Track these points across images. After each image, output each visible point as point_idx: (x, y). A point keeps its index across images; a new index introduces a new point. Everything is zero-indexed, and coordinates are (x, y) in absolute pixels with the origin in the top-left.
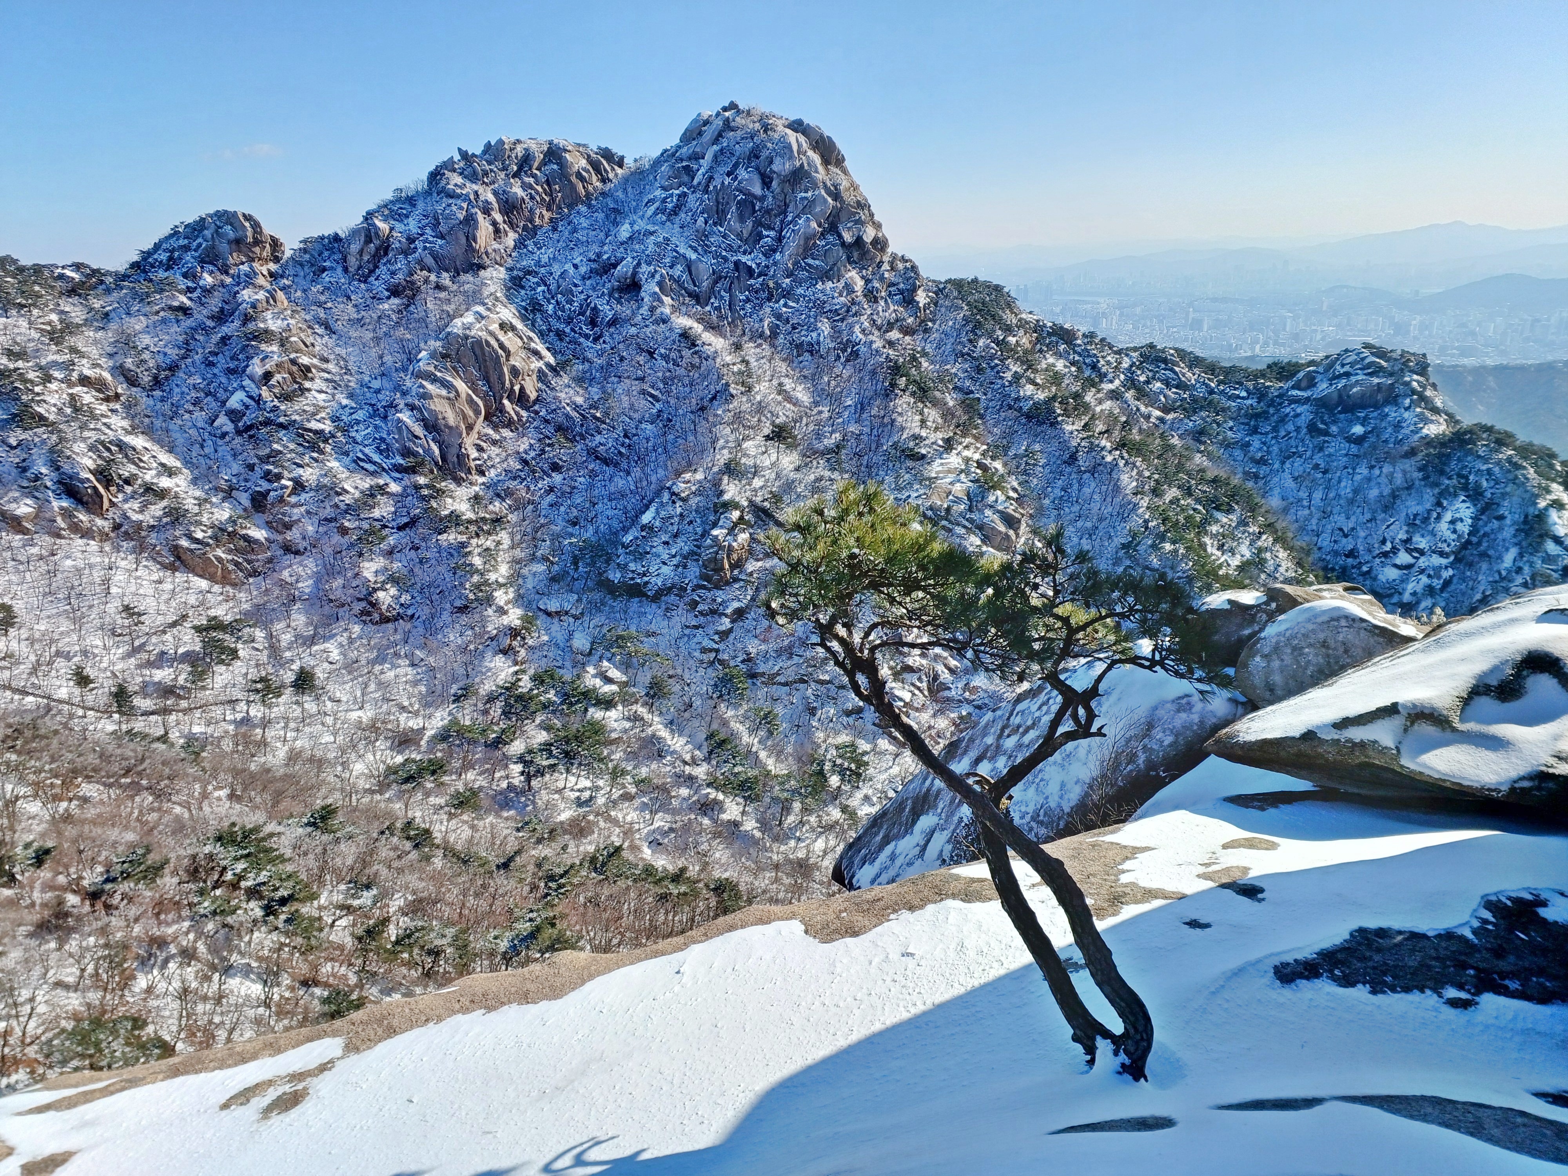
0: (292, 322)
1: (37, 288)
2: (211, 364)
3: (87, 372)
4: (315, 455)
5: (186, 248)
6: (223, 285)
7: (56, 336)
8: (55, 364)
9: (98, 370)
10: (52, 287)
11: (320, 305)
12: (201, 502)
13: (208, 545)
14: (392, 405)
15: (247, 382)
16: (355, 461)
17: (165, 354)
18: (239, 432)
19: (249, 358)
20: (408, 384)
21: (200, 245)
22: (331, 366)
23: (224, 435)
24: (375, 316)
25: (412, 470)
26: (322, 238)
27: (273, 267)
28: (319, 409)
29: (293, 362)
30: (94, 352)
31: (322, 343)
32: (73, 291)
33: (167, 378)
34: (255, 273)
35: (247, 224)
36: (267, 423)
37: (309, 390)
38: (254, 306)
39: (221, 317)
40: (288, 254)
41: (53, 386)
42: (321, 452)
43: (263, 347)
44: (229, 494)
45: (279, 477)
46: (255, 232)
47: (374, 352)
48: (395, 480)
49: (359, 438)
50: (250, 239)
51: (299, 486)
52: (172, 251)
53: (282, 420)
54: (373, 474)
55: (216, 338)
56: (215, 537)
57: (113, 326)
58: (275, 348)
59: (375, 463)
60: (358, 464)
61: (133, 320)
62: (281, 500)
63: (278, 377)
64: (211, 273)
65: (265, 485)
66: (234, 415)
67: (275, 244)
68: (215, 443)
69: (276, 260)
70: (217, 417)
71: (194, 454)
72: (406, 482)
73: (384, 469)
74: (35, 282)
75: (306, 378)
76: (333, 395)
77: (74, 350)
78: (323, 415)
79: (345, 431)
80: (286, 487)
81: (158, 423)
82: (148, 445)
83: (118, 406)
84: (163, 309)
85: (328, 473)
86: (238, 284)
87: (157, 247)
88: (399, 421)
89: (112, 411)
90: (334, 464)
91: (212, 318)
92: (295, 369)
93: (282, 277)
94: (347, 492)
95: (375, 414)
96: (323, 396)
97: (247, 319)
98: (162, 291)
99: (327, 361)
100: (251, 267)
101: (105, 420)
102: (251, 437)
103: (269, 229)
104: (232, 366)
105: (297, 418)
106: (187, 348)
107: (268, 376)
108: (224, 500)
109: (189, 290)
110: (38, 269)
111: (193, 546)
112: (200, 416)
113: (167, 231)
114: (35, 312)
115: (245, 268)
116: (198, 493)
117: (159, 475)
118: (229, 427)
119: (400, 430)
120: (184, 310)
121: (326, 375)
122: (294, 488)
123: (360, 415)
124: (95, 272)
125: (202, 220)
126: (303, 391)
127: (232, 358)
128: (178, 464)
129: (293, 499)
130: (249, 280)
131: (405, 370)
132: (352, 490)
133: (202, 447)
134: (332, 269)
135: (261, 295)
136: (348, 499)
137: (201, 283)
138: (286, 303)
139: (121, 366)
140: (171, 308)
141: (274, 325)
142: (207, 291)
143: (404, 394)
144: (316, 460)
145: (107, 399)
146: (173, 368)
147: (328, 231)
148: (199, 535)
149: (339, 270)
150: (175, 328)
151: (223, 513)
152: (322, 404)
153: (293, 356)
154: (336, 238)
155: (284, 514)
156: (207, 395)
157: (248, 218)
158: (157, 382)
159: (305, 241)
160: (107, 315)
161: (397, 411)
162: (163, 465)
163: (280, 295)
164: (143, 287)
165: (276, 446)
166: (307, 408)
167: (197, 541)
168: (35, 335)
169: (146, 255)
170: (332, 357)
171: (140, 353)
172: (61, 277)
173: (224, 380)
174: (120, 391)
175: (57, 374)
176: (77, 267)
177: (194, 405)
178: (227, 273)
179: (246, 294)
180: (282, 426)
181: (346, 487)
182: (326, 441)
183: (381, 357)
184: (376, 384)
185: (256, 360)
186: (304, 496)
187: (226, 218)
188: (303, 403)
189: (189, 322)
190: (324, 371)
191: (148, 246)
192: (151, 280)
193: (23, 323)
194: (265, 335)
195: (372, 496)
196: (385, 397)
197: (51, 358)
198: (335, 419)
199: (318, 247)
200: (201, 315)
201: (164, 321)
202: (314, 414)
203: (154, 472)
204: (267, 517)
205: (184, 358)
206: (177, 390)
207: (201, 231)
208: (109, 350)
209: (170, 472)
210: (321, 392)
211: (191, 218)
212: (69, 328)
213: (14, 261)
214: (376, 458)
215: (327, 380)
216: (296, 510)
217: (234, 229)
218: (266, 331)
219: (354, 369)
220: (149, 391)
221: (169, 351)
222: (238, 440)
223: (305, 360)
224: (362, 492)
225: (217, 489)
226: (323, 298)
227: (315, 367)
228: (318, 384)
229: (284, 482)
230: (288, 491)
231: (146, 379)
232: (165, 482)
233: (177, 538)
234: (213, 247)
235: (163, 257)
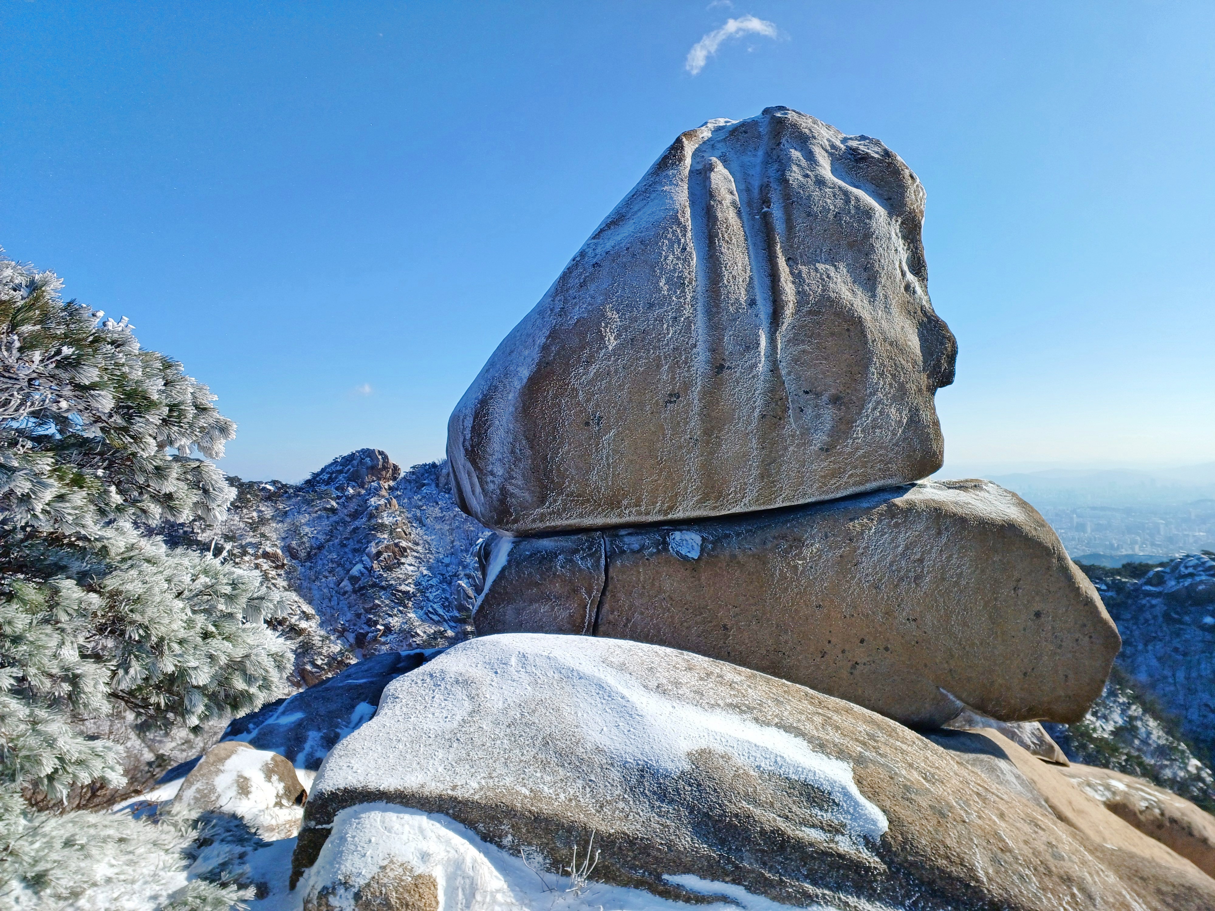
0: (399, 519)
1: (249, 496)
2: (345, 546)
3: (268, 550)
4: (401, 608)
5: (341, 472)
6: (359, 494)
7: (254, 526)
8: (250, 544)
9: (275, 549)
10: (257, 496)
11: (419, 507)
12: (324, 639)
13: (324, 669)
14: (456, 575)
15: (365, 558)
16: (426, 614)
17: (317, 538)
18: (355, 592)
19: (369, 542)
20: (468, 561)
21: (349, 469)
22: (419, 548)
23: (345, 593)
24: (452, 515)
25: (464, 621)
26: (425, 465)
27: (392, 483)
28: (408, 576)
29: (396, 545)
30: (274, 536)
31: (416, 533)
32: (270, 497)
33: (315, 554)
34: (381, 488)
35: (380, 457)
36: (374, 585)
37: (403, 564)
38: (377, 508)
39: (355, 515)
40: (402, 475)
41: (247, 558)
42: (405, 606)
43: (379, 535)
44: (341, 634)
45: (376, 623)
46: (384, 462)
47: (449, 538)
48: (451, 627)
49: (431, 598)
50: (380, 466)
51: (388, 629)
52: (332, 474)
53: (383, 583)
54: (437, 623)
55: (350, 529)
56: (329, 664)
57: (288, 520)
58: (386, 536)
59: (439, 615)
60: (428, 617)
61: (301, 517)
62: (375, 639)
63: (385, 555)
64: (353, 487)
65: (366, 628)
66: (354, 580)
67: (396, 469)
68: (338, 599)
69: (395, 479)
70: (342, 581)
71: (324, 605)
72: (459, 629)
73: (445, 620)
74: (249, 493)
75: (403, 556)
76: (418, 568)
77: (263, 535)
78: (410, 581)
79: (423, 592)
80: (380, 630)
81: (305, 584)
82: (297, 599)
83: (282, 572)
84: (320, 510)
85: (408, 621)
86: (369, 494)
87: (323, 470)
88: (459, 585)
89: (278, 575)
90: (412, 615)
91: (349, 516)
92: (397, 549)
93: (397, 490)
94: (418, 635)
95: (444, 580)
96: (412, 568)
97: (371, 516)
98: (321, 498)
99: (417, 544)
100: (379, 484)
101: (274, 581)
102: (362, 595)
103: (392, 460)
104: (357, 547)
105: (393, 582)
106: (331, 534)
107: (379, 554)
108: (338, 638)
109: (338, 498)
110: (251, 485)
111: (315, 670)
112: (332, 579)
113: (330, 460)
114: (245, 511)
115: (374, 484)
116: (323, 633)
117: (300, 619)
118: (349, 588)
119: (459, 592)
120: (333, 510)
121: (416, 554)
122: (385, 632)
123: (434, 582)
124: (284, 486)
125: (353, 454)
126: (400, 564)
127: (358, 542)
128: (313, 612)
129: (383, 639)
130: (376, 492)
131: (467, 551)
132: (422, 634)
133: (330, 601)
134: (428, 484)
135: (382, 502)
136: (418, 640)
137: (346, 493)
138: (397, 507)
139: (289, 546)
140: (325, 509)
141: (386, 519)
142: (349, 498)
143: (465, 567)
144: (401, 612)
145: (277, 567)
146: (320, 547)
147: (429, 461)
148: (319, 662)
149: (433, 485)
150: (326, 522)
151: (336, 648)
152: (410, 573)
153: (396, 541)
154: (434, 465)
155: (375, 650)
156: (338, 566)
157: (381, 453)
158: (309, 557)
159: (414, 467)
160: (286, 512)
161: (459, 579)
162: (304, 612)
163: (394, 501)
164: (311, 496)
165: (377, 601)
166: (400, 576)
167: (316, 666)
168: (242, 525)
169: (316, 476)
170: (421, 542)
171: (301, 538)
172: (264, 488)
173: (350, 556)
174: (285, 562)
175: (251, 551)
176: (274, 483)
177: (330, 572)
178: (363, 487)
179: (373, 501)
180: (383, 588)
181: (418, 631)
182: (409, 599)
183: (452, 542)
184: (447, 560)
185: (373, 544)
186: (390, 637)
187: (368, 453)
188: (399, 573)
189: (335, 518)
190: (414, 551)
191: (317, 470)
192: (316, 491)
193: (237, 518)
194: (382, 527)
195: (435, 639)
196: (452, 569)
197: (249, 540)
198: (417, 584)
199: (422, 471)
200: (343, 513)
201: (320, 517)
202: (404, 580)
203: (297, 617)
204: (363, 651)
205: (328, 541)
206: (320, 562)
207: (351, 461)
208: (283, 535)
209: (306, 617)
210: (411, 565)
211: (346, 453)
212: (262, 521)
213: (239, 480)
214: (441, 611)
215: (416, 557)
216: (383, 647)
217: (372, 460)
218: (382, 525)
219: (434, 550)
220: (302, 563)
221: (319, 537)
222: (353, 597)
223: (404, 544)
224: (428, 636)
225: (335, 630)
226: (420, 503)
227: (411, 549)
228: (410, 560)
229: (379, 627)
230: (380, 633)
231: (303, 554)
232: (303, 624)
233: (305, 664)
234: (357, 471)
235: (326, 477)
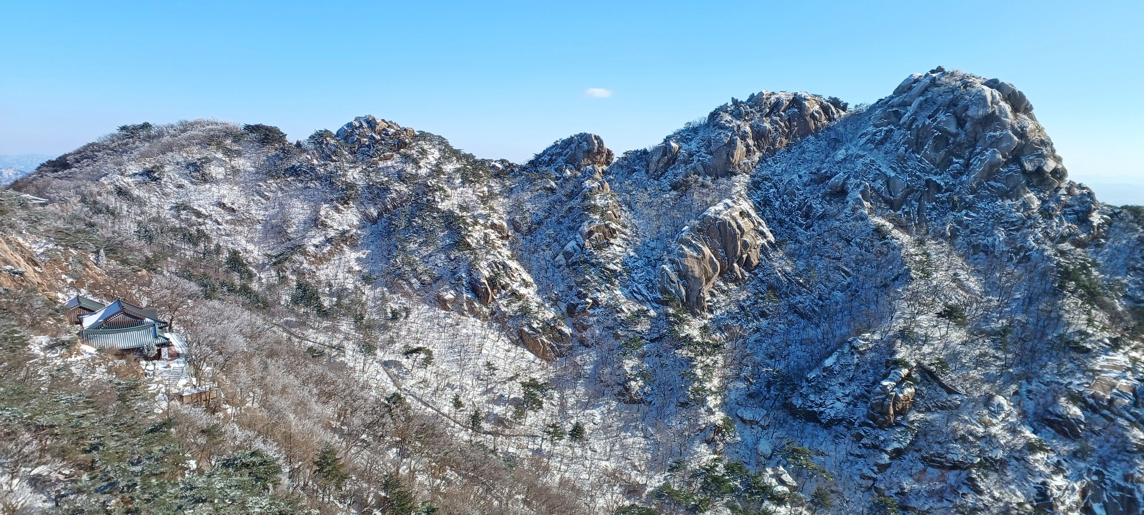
0: (610, 201)
1: (481, 172)
2: (561, 223)
3: (496, 221)
4: (608, 285)
5: (560, 154)
6: (575, 177)
7: (484, 200)
8: (481, 215)
9: (501, 221)
10: (488, 172)
11: (629, 192)
12: (540, 306)
13: (539, 332)
14: (660, 259)
15: (578, 236)
16: (631, 292)
17: (537, 215)
18: (568, 266)
19: (582, 221)
20: (673, 246)
21: (568, 152)
22: (627, 231)
23: (559, 266)
24: (660, 201)
25: (665, 303)
26: (637, 151)
27: (605, 167)
28: (616, 256)
29: (607, 226)
30: (501, 210)
31: (625, 216)
32: (498, 175)
33: (535, 229)
34: (595, 171)
35: (596, 142)
36: (585, 262)
37: (612, 244)
38: (590, 190)
39: (571, 196)
40: (615, 160)
41: (477, 228)
42: (612, 284)
43: (591, 215)
44: (555, 303)
45: (585, 296)
46: (599, 146)
47: (655, 225)
48: (654, 308)
49: (636, 278)
50: (596, 151)
51: (596, 303)
52: (552, 156)
53: (593, 261)
54: (641, 302)
55: (566, 208)
56: (542, 328)
57: (513, 196)
58: (598, 217)
59: (643, 295)
60: (632, 295)
61: (524, 194)
62: (584, 311)
63: (596, 234)
64: (570, 169)
65: (577, 300)
66: (568, 255)
67: (609, 154)
68: (554, 271)
69: (608, 163)
70: (558, 255)
71: (541, 276)
72: (661, 310)
73: (648, 300)
74: (480, 169)
75: (612, 237)
76: (626, 249)
77: (492, 208)
78: (618, 260)
79: (629, 272)
80: (588, 303)
81: (526, 255)
82: (518, 267)
83: (507, 243)
84: (541, 189)
85: (614, 297)
86: (584, 177)
87: (545, 152)
88: (663, 269)
89: (503, 245)
90: (618, 292)
91: (566, 196)
92: (607, 230)
93: (609, 174)
94: (623, 311)
95: (649, 263)
96: (620, 249)
97: (585, 198)
98: (543, 178)
99: (625, 227)
100: (593, 167)
101: (499, 250)
102: (574, 269)
103: (607, 145)
104: (571, 225)
105: (602, 261)
106: (549, 212)
107: (591, 233)
108: (552, 306)
109: (557, 178)
110: (483, 162)
111: (531, 332)
112: (548, 253)
113: (551, 143)
114: (477, 185)
115: (589, 168)
116: (539, 300)
117: (520, 285)
118: (563, 262)
119: (663, 275)
120: (552, 190)
121: (624, 236)
122: (593, 305)
123: (639, 263)
124: (511, 165)
125: (572, 138)
126: (609, 244)
127: (572, 221)
128: (532, 281)
129: (591, 312)
130: (590, 175)
131: (672, 237)
132: (626, 311)
133: (546, 272)
134: (639, 170)
135: (596, 184)
136: (622, 316)
137: (564, 175)
138: (609, 190)
139: (513, 219)
140: (545, 188)
141: (599, 202)
142: (567, 180)
143: (669, 253)
144: (608, 288)
145: (502, 238)
146: (540, 223)
147: (640, 148)
148: (535, 326)
149: (643, 172)
150: (545, 200)
151: (550, 315)
152: (618, 253)
153: (607, 222)
154: (645, 152)
155: (584, 320)
156: (555, 241)
157: (597, 138)
158: (530, 231)
159: (626, 153)
160: (512, 189)
161: (663, 264)
162: (524, 280)
163: (607, 185)
164: (533, 175)
165: (587, 276)
166: (609, 255)
167: (533, 329)
168: (475, 198)
169: (538, 157)
170: (629, 225)
171: (524, 213)
172: (494, 166)
173: (566, 233)
174: (510, 234)
175: (481, 221)
176: (502, 161)
177: (547, 246)
178: (579, 170)
179: (587, 183)
180: (593, 265)
181: (623, 308)
182: (616, 278)
183: (659, 228)
184: (652, 245)
185: (586, 223)
186: (598, 310)
187: (585, 138)
188: (608, 252)
189: (553, 197)
190: (623, 233)
191: (540, 151)
192: (538, 172)
193: (470, 191)
194: (594, 209)
195: (638, 316)
196: (657, 253)
197: (480, 211)
198: (624, 264)
199: (633, 157)
200: (561, 193)
201: (540, 195)
202: (613, 259)
203: (518, 284)
204: (574, 320)
205: (547, 218)
206: (539, 236)
207: (569, 145)
208: (508, 209)
209: (526, 285)
210: (619, 246)
211: (565, 137)
212: (492, 195)
213: (473, 157)
214: (645, 292)
215: (624, 239)
216: (591, 319)
217: (588, 144)
218: (595, 206)
219: (640, 233)
220: (524, 236)
221: (539, 214)
222: (567, 270)
223: (613, 226)
224: (632, 313)
225: (549, 299)
226: (631, 188)
227: (619, 230)
228: (618, 241)
229: (588, 300)
230: (589, 306)
231: (524, 228)
232: (523, 291)
233: (523, 325)
234: (575, 154)
235: (547, 158)
